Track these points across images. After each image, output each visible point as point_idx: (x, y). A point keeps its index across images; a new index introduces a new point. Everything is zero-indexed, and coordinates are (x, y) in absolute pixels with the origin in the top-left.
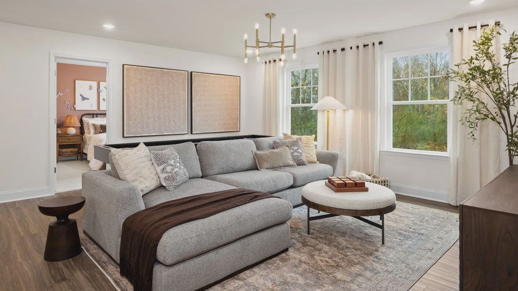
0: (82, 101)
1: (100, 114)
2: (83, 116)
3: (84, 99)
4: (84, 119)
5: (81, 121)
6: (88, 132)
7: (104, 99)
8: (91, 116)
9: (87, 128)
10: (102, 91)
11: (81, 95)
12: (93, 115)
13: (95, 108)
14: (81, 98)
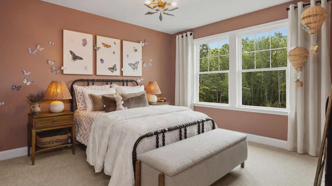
0: (73, 61)
1: (98, 81)
2: (74, 82)
3: (75, 58)
4: (76, 87)
5: (72, 91)
6: (82, 107)
7: (102, 60)
8: (86, 83)
9: (80, 101)
10: (99, 48)
11: (71, 52)
12: (88, 82)
13: (90, 72)
14: (71, 56)
